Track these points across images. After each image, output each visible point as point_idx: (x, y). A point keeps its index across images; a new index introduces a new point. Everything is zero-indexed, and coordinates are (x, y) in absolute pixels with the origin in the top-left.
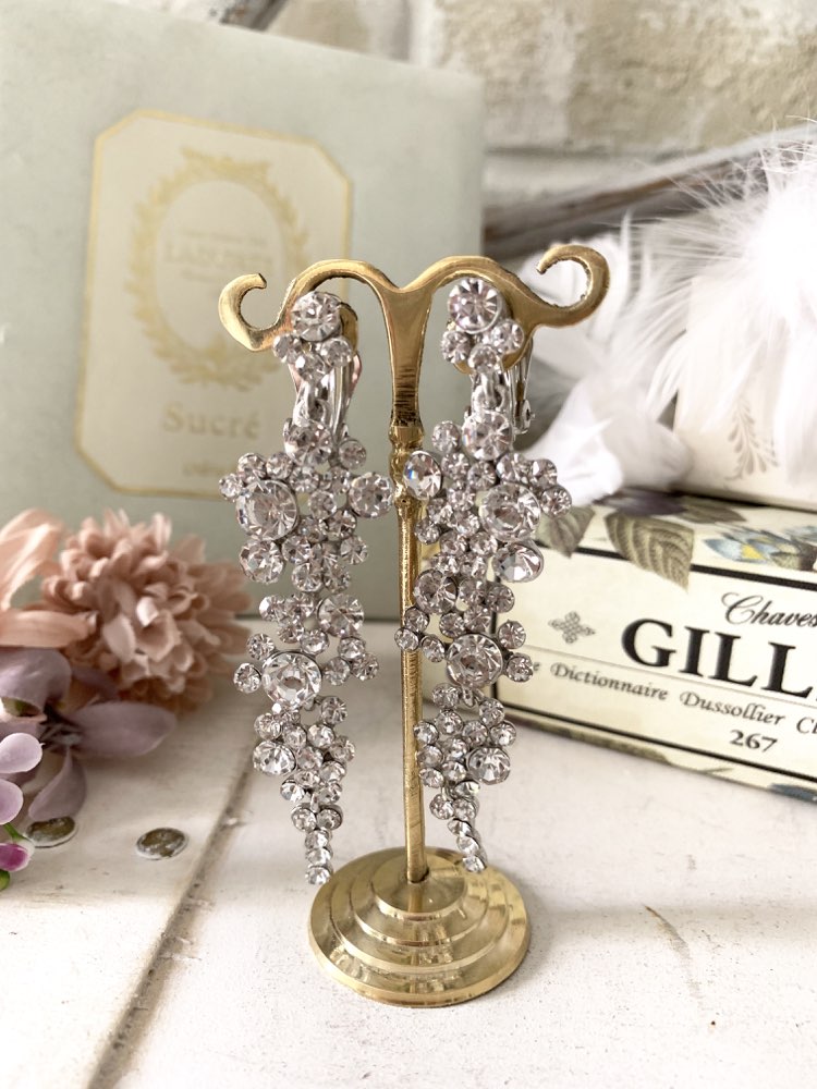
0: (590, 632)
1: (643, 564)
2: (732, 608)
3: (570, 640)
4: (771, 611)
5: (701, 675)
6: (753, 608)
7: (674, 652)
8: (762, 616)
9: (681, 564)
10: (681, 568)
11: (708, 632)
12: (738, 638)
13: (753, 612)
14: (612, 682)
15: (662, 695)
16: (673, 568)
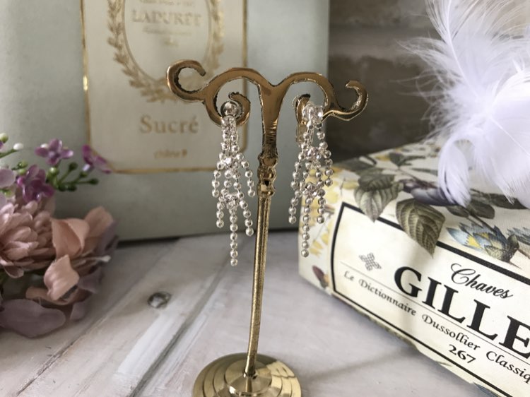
0: (379, 267)
1: (412, 235)
2: (455, 273)
3: (369, 268)
4: (479, 281)
5: (434, 308)
6: (468, 276)
7: (421, 290)
8: (472, 283)
9: (432, 239)
10: (432, 242)
11: (440, 284)
12: (457, 292)
13: (468, 279)
14: (388, 297)
15: (413, 312)
16: (427, 241)
